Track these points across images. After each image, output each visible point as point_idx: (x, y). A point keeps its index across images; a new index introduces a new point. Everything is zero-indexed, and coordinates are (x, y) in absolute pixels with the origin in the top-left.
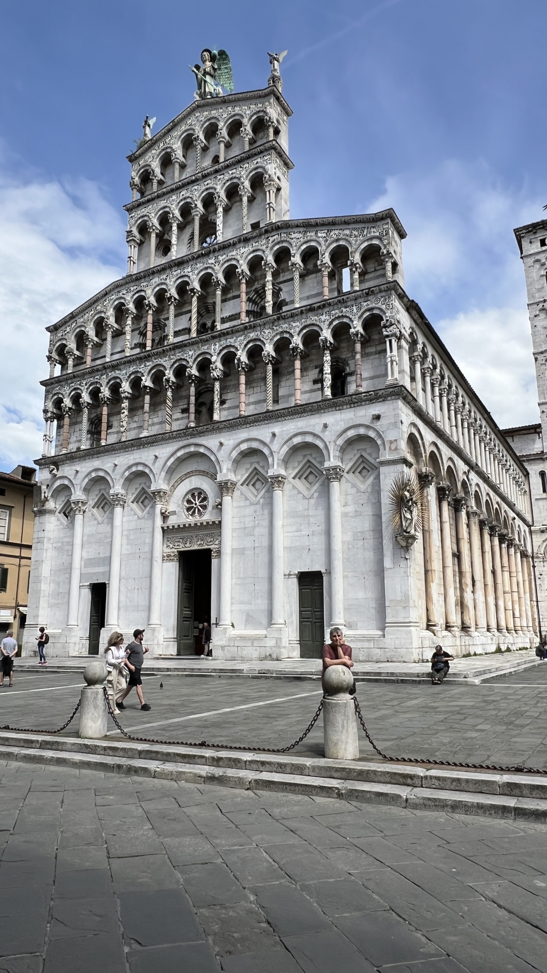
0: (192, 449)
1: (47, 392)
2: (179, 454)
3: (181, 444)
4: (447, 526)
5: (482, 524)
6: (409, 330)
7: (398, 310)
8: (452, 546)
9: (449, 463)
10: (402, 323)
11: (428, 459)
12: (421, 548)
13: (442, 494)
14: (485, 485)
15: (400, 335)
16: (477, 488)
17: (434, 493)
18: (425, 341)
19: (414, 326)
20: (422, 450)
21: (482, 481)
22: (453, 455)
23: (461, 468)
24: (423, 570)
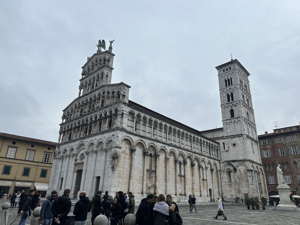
0: (82, 143)
1: (61, 127)
2: (80, 144)
3: (80, 141)
4: (146, 163)
5: (176, 161)
6: (129, 111)
7: (122, 108)
8: (152, 169)
9: (151, 145)
10: (124, 110)
11: (135, 145)
12: (129, 170)
13: (145, 154)
14: (179, 149)
15: (123, 114)
16: (172, 151)
17: (141, 154)
18: (140, 113)
19: (133, 110)
20: (132, 143)
21: (176, 148)
22: (153, 142)
23: (159, 146)
24: (128, 176)
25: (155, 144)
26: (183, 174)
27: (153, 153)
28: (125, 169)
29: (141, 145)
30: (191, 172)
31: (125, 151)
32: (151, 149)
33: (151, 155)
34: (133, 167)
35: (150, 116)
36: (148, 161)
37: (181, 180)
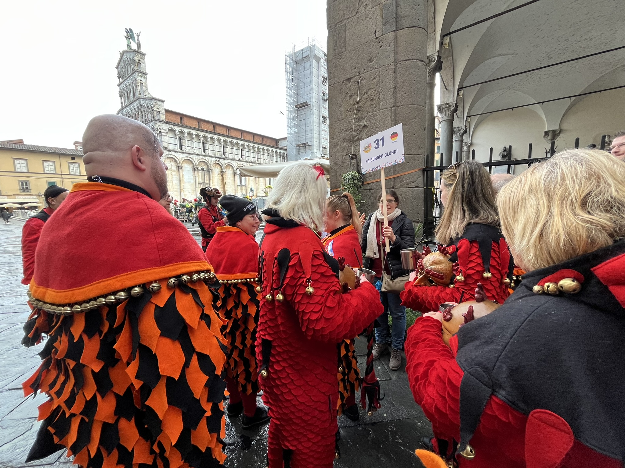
4: (197, 178)
5: (234, 174)
6: (168, 129)
7: (159, 126)
8: (206, 182)
9: (201, 160)
10: (161, 128)
11: (181, 162)
12: (179, 184)
13: (195, 169)
14: (237, 162)
15: (160, 132)
16: (229, 164)
17: (192, 169)
18: (182, 129)
19: (172, 126)
20: (177, 160)
21: (234, 161)
22: (204, 157)
23: (212, 161)
24: (179, 190)
25: (206, 159)
26: (244, 184)
27: (205, 168)
28: (174, 184)
29: (189, 162)
30: (255, 182)
31: (171, 168)
32: (203, 164)
33: (203, 169)
34: (182, 182)
35: (196, 131)
36: (200, 175)
37: (241, 189)
